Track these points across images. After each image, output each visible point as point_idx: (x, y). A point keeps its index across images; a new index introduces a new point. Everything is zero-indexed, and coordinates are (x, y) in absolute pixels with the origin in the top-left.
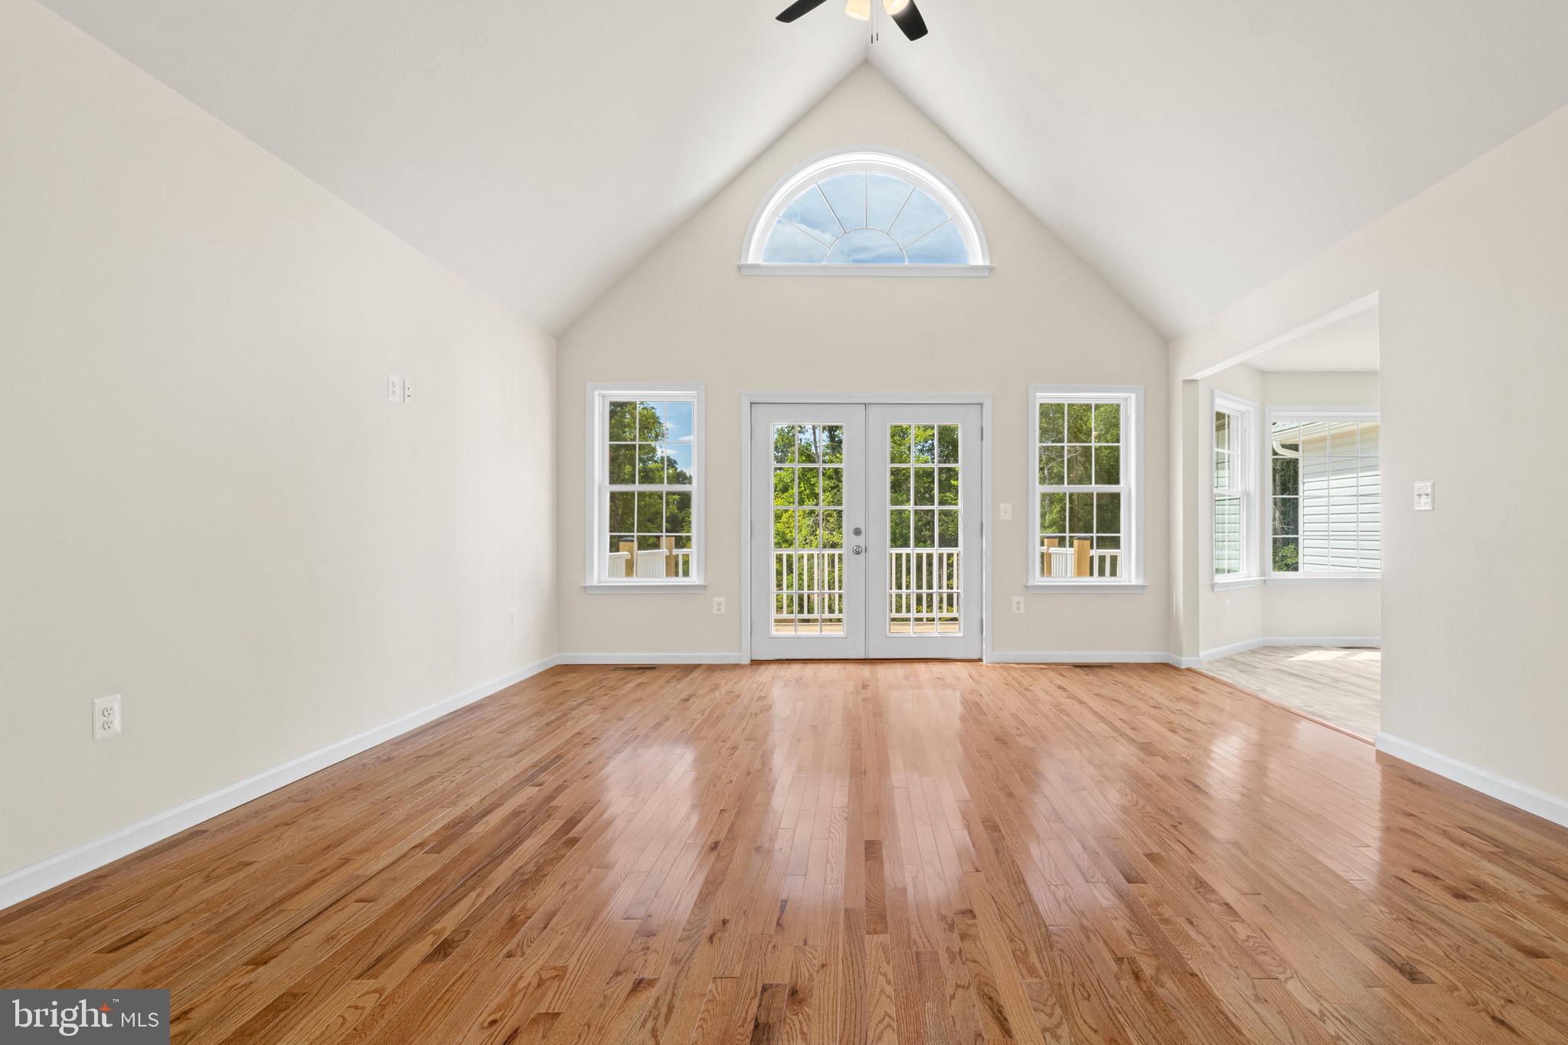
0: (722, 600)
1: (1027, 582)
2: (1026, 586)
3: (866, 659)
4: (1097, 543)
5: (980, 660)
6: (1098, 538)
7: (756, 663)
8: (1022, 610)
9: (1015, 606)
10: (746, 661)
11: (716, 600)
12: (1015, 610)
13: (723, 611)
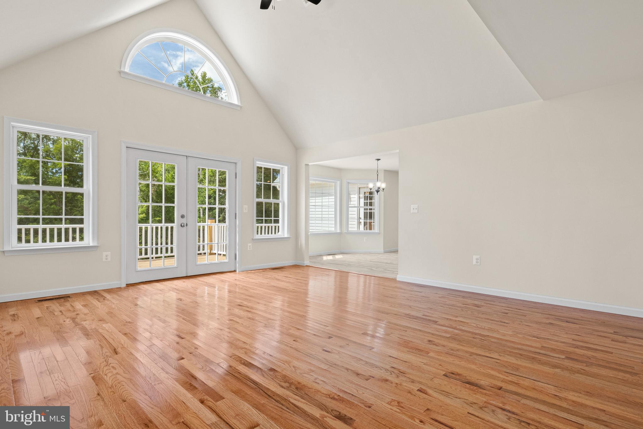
0: (109, 253)
1: (253, 237)
2: (253, 239)
3: (187, 276)
4: (274, 222)
5: (235, 271)
6: (274, 219)
7: (129, 285)
8: (251, 249)
9: (249, 247)
10: (124, 285)
11: (105, 254)
12: (249, 249)
13: (109, 259)
